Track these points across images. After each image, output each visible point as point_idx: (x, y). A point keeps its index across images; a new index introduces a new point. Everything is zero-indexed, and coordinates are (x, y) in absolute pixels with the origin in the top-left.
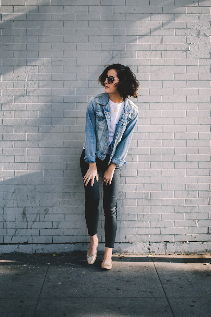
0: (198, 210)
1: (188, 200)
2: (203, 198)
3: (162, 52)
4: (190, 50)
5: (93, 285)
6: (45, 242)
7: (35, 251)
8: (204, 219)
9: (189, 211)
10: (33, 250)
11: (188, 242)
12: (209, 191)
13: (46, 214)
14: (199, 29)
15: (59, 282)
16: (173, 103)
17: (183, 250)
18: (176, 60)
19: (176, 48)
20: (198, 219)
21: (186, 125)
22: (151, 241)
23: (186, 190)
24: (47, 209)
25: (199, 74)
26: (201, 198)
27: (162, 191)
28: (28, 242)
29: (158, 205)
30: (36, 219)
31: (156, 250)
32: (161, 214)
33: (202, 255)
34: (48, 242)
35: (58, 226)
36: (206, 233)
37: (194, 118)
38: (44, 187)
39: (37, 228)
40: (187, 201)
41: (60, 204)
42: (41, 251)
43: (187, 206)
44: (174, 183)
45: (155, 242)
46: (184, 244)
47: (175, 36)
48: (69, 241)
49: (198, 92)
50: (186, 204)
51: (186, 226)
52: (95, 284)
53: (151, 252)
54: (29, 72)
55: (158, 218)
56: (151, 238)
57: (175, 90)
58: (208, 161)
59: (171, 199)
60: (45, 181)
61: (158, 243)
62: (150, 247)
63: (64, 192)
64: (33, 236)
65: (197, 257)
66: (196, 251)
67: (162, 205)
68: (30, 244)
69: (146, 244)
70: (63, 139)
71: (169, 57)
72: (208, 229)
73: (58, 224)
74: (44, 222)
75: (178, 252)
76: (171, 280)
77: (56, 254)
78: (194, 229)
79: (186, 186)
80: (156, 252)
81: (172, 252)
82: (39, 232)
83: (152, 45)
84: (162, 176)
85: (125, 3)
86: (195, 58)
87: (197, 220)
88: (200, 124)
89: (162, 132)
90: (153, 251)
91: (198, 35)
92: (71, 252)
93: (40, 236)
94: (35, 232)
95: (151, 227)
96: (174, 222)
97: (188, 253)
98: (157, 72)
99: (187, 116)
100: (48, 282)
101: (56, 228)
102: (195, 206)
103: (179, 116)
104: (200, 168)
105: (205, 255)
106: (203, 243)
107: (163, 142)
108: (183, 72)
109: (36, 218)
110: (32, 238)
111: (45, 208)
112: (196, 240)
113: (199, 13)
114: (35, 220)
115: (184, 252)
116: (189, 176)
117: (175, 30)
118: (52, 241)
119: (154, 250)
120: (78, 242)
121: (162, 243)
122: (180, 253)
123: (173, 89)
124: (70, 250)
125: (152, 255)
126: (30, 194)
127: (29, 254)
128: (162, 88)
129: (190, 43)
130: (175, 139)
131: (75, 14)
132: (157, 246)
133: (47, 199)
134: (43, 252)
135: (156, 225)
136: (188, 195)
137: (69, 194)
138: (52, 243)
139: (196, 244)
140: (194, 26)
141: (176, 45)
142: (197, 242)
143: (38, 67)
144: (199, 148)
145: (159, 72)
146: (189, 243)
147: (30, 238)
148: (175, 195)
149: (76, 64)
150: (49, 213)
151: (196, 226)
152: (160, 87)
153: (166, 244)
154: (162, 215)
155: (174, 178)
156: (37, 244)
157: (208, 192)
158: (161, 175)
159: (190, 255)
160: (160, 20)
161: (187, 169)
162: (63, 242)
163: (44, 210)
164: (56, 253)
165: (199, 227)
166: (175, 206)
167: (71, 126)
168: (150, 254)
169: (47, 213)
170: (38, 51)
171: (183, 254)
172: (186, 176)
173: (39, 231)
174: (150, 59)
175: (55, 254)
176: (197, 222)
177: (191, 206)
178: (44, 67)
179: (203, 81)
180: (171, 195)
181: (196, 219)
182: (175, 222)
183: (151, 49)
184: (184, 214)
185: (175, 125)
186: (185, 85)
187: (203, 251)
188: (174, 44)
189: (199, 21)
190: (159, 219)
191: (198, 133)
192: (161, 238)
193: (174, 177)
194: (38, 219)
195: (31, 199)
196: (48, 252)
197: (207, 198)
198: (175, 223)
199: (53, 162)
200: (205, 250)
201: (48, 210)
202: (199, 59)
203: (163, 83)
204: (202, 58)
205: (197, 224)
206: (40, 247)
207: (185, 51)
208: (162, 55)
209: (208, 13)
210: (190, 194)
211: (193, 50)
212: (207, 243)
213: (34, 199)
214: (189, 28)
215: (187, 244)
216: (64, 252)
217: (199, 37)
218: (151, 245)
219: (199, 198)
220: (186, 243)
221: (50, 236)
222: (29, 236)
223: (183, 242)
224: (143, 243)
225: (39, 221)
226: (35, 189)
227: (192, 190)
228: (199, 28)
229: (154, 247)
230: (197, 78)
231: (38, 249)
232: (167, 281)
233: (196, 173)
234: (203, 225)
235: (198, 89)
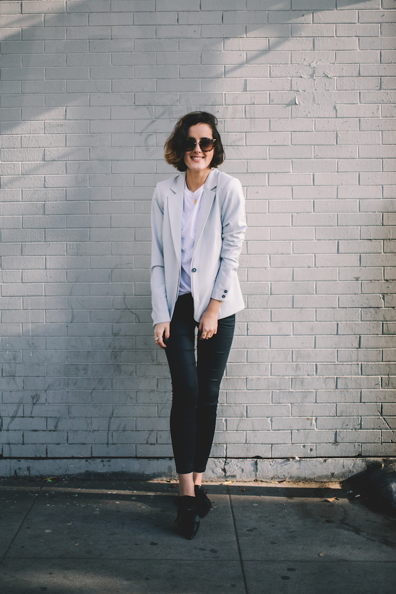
0: (316, 400)
1: (298, 380)
2: (325, 377)
3: (245, 107)
4: (297, 103)
5: (109, 535)
6: (33, 456)
7: (15, 471)
8: (328, 415)
9: (299, 400)
10: (10, 469)
11: (298, 459)
12: (337, 363)
13: (35, 403)
14: (314, 64)
15: (48, 529)
16: (267, 201)
17: (288, 473)
18: (271, 121)
19: (271, 99)
20: (317, 415)
21: (292, 240)
22: (227, 457)
23: (292, 362)
24: (36, 396)
25: (315, 146)
26: (321, 377)
27: (247, 362)
28: (2, 455)
29: (242, 389)
30: (17, 413)
31: (238, 472)
32: (246, 405)
33: (325, 482)
34: (38, 456)
35: (56, 426)
36: (331, 441)
37: (306, 227)
38: (31, 355)
39: (19, 430)
40: (296, 381)
41: (60, 385)
42: (26, 473)
43: (294, 391)
44: (270, 348)
45: (236, 457)
46: (289, 462)
47: (270, 77)
48: (78, 454)
49: (313, 180)
50: (293, 387)
51: (293, 428)
52: (113, 534)
53: (228, 476)
54: (4, 147)
55: (241, 413)
56: (228, 450)
57: (270, 176)
58: (334, 307)
59: (265, 377)
60: (33, 343)
61: (241, 460)
62: (226, 467)
63: (67, 363)
64: (11, 444)
65: (314, 486)
66: (313, 476)
67: (249, 390)
68: (6, 458)
69: (220, 462)
70: (66, 268)
71: (258, 117)
72: (336, 434)
73: (57, 423)
74: (32, 418)
75: (279, 478)
76: (255, 529)
77: (53, 478)
78: (308, 434)
79: (292, 354)
80: (237, 477)
81: (268, 476)
82: (23, 437)
83: (226, 95)
84: (249, 334)
85: (178, 19)
86: (306, 117)
87: (315, 418)
88: (317, 238)
89: (247, 254)
90: (232, 474)
91: (312, 76)
92: (80, 474)
93: (24, 444)
94: (15, 437)
95: (228, 429)
96: (271, 421)
97: (298, 479)
98: (237, 144)
99: (294, 224)
100: (27, 529)
101: (54, 431)
102: (309, 390)
103: (279, 225)
104: (319, 320)
105: (330, 483)
106: (325, 461)
107: (249, 272)
108: (285, 144)
109: (17, 411)
110: (10, 448)
111: (33, 394)
112: (312, 454)
113: (314, 36)
114: (15, 413)
115: (291, 478)
116: (299, 335)
117: (270, 66)
118: (47, 453)
119: (235, 473)
120: (93, 456)
121: (248, 459)
122: (282, 478)
123: (267, 174)
124: (78, 471)
125: (230, 482)
126: (6, 367)
127: (4, 478)
128: (247, 173)
129: (297, 90)
130: (272, 266)
131: (88, 40)
132: (239, 466)
133: (38, 377)
134: (30, 473)
135: (238, 426)
136: (296, 371)
137: (77, 368)
138: (47, 458)
139: (312, 462)
140: (305, 59)
141: (271, 94)
142: (315, 459)
143: (21, 136)
144: (317, 284)
145: (240, 144)
146: (299, 461)
147: (6, 448)
148: (272, 371)
149: (89, 132)
150: (40, 401)
151: (313, 428)
152: (242, 172)
153: (256, 463)
154: (248, 407)
155: (270, 339)
156: (19, 459)
157: (335, 364)
158: (246, 334)
159: (301, 483)
160: (241, 49)
161: (294, 323)
162: (66, 455)
163: (32, 397)
164: (53, 476)
165: (318, 430)
166: (272, 392)
167: (80, 244)
168: (227, 480)
169: (37, 402)
170: (20, 108)
171: (289, 482)
172: (293, 335)
173: (23, 435)
174: (223, 120)
175: (50, 478)
176: (314, 422)
177: (303, 390)
178: (31, 138)
179: (322, 159)
180: (266, 371)
181: (312, 416)
182: (273, 420)
183: (226, 102)
184: (289, 406)
185: (270, 240)
186: (290, 167)
187: (326, 477)
188: (268, 92)
189: (314, 50)
190: (243, 415)
191: (315, 256)
192: (247, 450)
193: (270, 337)
194: (20, 413)
195: (8, 376)
196: (38, 475)
197: (333, 377)
198: (273, 423)
199: (48, 308)
200: (330, 474)
201: (39, 397)
202: (314, 119)
203: (249, 164)
204: (320, 118)
205: (314, 424)
206: (24, 464)
207: (288, 105)
208: (246, 112)
209: (330, 36)
210: (300, 369)
211: (303, 102)
212: (334, 461)
213: (13, 376)
214: (295, 63)
215: (296, 462)
216: (68, 475)
217: (315, 80)
218: (228, 463)
219: (317, 377)
220: (295, 460)
221: (43, 444)
222: (4, 444)
223: (288, 459)
224: (213, 459)
225: (22, 416)
226: (15, 359)
227: (305, 361)
228: (315, 62)
229: (234, 466)
230: (312, 154)
231: (20, 469)
232: (247, 530)
233: (312, 329)
234: (326, 428)
235: (314, 175)
